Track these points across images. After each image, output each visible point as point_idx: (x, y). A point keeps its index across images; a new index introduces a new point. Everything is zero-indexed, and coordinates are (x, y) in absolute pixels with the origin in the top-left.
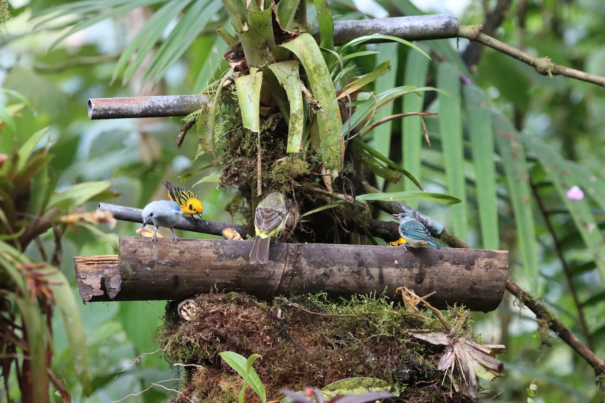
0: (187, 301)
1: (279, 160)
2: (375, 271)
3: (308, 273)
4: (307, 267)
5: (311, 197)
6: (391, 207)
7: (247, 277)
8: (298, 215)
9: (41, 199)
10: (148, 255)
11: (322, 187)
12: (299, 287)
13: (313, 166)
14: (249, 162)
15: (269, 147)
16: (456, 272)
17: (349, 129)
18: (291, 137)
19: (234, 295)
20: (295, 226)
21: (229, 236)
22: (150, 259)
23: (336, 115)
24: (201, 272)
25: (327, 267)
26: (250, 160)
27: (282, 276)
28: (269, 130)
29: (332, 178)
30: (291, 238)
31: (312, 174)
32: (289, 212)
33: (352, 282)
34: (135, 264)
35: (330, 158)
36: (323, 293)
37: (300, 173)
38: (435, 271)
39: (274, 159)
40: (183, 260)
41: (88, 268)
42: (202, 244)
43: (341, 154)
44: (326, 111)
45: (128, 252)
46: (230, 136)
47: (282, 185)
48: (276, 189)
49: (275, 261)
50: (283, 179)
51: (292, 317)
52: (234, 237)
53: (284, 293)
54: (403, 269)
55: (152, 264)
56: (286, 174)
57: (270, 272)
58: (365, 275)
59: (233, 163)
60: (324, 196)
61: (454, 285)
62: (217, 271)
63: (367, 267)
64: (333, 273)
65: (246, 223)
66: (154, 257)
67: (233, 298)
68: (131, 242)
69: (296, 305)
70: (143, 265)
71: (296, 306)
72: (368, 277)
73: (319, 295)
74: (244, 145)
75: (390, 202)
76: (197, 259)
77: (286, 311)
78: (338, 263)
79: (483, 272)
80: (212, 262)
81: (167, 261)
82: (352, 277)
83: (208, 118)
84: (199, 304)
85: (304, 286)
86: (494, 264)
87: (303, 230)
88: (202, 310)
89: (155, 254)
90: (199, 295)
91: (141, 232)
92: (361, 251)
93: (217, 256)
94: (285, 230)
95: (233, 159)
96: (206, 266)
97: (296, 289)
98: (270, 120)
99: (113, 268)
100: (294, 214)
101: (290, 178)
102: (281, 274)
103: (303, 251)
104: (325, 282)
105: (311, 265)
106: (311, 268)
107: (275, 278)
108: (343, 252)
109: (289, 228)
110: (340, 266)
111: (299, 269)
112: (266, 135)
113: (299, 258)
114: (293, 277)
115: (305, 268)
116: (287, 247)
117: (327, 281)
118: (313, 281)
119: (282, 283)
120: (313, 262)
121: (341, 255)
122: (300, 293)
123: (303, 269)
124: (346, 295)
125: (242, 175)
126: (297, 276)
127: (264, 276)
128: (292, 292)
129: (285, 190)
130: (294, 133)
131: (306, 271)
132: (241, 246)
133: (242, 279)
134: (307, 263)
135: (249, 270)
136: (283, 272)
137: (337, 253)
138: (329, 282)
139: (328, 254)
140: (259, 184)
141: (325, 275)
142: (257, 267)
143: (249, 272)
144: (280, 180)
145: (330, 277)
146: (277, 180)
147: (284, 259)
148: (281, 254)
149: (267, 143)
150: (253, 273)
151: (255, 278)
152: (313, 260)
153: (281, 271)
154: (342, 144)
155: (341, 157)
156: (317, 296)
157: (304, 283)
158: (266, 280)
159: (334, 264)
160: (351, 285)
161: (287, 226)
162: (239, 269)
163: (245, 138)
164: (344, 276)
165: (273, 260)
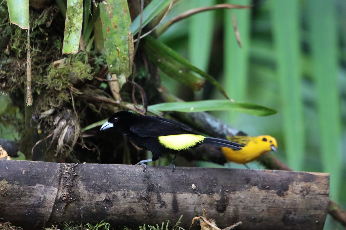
1: (55, 63)
2: (167, 197)
3: (86, 199)
4: (85, 192)
5: (94, 106)
6: (193, 119)
7: (12, 204)
8: (78, 128)
11: (108, 95)
12: (76, 216)
13: (96, 70)
14: (19, 65)
15: (43, 46)
16: (266, 198)
17: (141, 25)
18: (67, 35)
20: (74, 143)
23: (123, 9)
25: (110, 192)
26: (20, 62)
27: (55, 203)
28: (43, 26)
29: (119, 84)
30: (71, 157)
31: (95, 79)
32: (67, 124)
33: (140, 210)
35: (115, 61)
36: (104, 224)
37: (80, 78)
38: (240, 197)
39: (49, 60)
43: (129, 56)
44: (111, 4)
47: (59, 92)
48: (52, 97)
49: (47, 185)
50: (60, 85)
53: (57, 223)
54: (202, 195)
56: (64, 79)
57: (40, 197)
58: (156, 202)
60: (110, 106)
61: (263, 213)
63: (158, 193)
64: (117, 199)
65: (18, 139)
72: (159, 205)
73: (100, 226)
74: (14, 44)
75: (192, 113)
78: (123, 187)
79: (299, 199)
82: (140, 204)
85: (82, 215)
86: (312, 189)
87: (84, 146)
92: (151, 173)
94: (63, 147)
97: (72, 218)
98: (44, 15)
100: (73, 127)
101: (69, 84)
102: (54, 200)
103: (81, 172)
104: (107, 210)
105: (89, 189)
106: (90, 194)
107: (46, 205)
108: (130, 174)
109: (68, 144)
110: (126, 191)
111: (76, 194)
112: (40, 32)
113: (75, 181)
114: (68, 204)
115: (83, 194)
116: (60, 167)
117: (109, 209)
118: (92, 209)
119: (54, 211)
120: (93, 186)
121: (127, 177)
122: (76, 224)
123: (80, 194)
124: (133, 226)
125: (10, 80)
126: (73, 203)
127: (33, 203)
128: (66, 223)
129: (62, 99)
130: (71, 30)
131: (84, 197)
132: (4, 167)
133: (6, 206)
134: (85, 187)
135: (15, 196)
136: (56, 198)
137: (121, 176)
138: (111, 210)
139: (110, 176)
140: (28, 92)
141: (107, 202)
142: (24, 191)
143: (14, 198)
144: (56, 87)
145: (113, 204)
146: (53, 86)
147: (57, 183)
148: (54, 176)
149: (41, 41)
150: (20, 199)
151: (21, 206)
152: (93, 184)
153: (54, 197)
154: (130, 44)
155: (129, 59)
156: (96, 227)
157: (81, 211)
158: (35, 207)
159: (118, 189)
160: (139, 214)
161: (65, 141)
162: (2, 195)
163: (14, 36)
164: (130, 202)
165: (44, 183)
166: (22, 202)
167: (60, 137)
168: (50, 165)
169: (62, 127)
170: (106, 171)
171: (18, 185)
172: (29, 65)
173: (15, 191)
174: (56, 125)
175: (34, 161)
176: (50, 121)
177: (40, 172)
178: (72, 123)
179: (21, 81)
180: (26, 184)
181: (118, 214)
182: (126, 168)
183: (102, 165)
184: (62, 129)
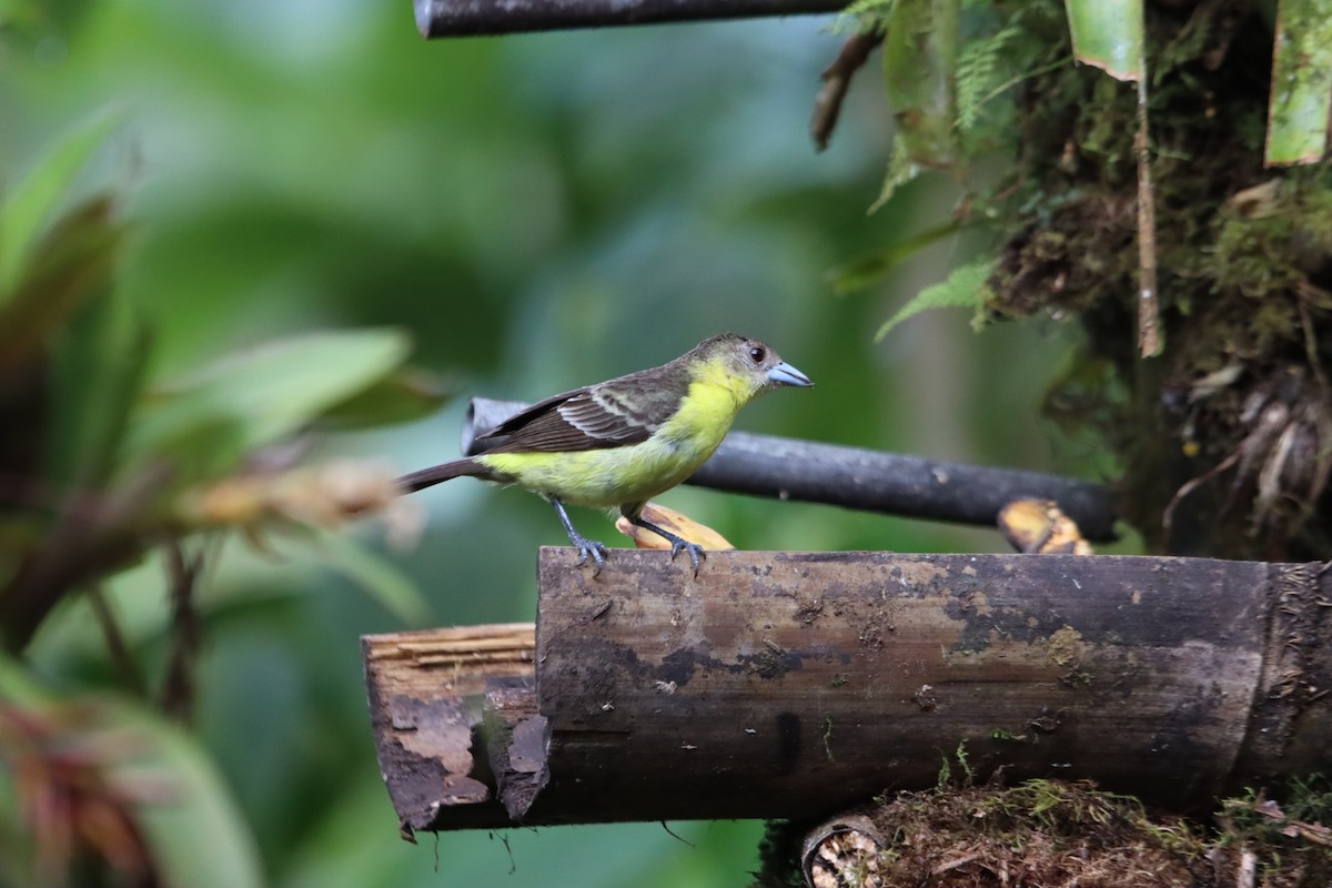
0: (838, 822)
1: (1243, 197)
7: (1101, 712)
9: (92, 422)
10: (661, 628)
12: (1330, 752)
14: (1111, 209)
15: (1199, 140)
18: (1283, 98)
19: (1046, 794)
21: (1027, 533)
22: (674, 644)
24: (895, 698)
27: (1254, 708)
28: (1195, 66)
32: (1289, 421)
34: (607, 668)
39: (1222, 188)
40: (817, 645)
41: (426, 684)
42: (897, 573)
45: (574, 616)
46: (1029, 95)
47: (1255, 304)
48: (1232, 323)
49: (1222, 642)
50: (1260, 278)
52: (1050, 536)
53: (1265, 780)
55: (680, 666)
56: (1274, 256)
57: (1200, 688)
59: (1044, 214)
62: (963, 691)
65: (1116, 475)
66: (686, 637)
67: (1039, 808)
69: (1319, 833)
70: (641, 671)
71: (1319, 837)
74: (1092, 136)
76: (881, 643)
77: (1277, 858)
80: (944, 651)
81: (746, 651)
83: (929, 20)
84: (893, 839)
88: (902, 864)
89: (691, 624)
90: (892, 798)
93: (962, 625)
94: (1279, 504)
95: (1041, 194)
96: (915, 667)
97: (1318, 761)
100: (1313, 430)
101: (1292, 274)
102: (1249, 699)
107: (1221, 717)
109: (1296, 491)
112: (1182, 87)
113: (1325, 627)
114: (1301, 711)
116: (1269, 578)
119: (1252, 738)
125: (1081, 265)
126: (1320, 707)
127: (1175, 710)
128: (1295, 778)
129: (1270, 328)
130: (1296, 78)
132: (1066, 580)
133: (1078, 722)
135: (1107, 684)
136: (1258, 689)
140: (1146, 306)
142: (1142, 668)
143: (1107, 691)
144: (1247, 284)
146: (1235, 282)
147: (1258, 633)
148: (1245, 610)
150: (1126, 697)
151: (1133, 719)
153: (1248, 686)
158: (1181, 721)
161: (1283, 481)
162: (1061, 681)
163: (1092, 105)
165: (1210, 636)
166: (1133, 707)
167: (1266, 468)
168: (1230, 571)
169: (1271, 428)
171: (1117, 644)
172: (1147, 211)
173: (1108, 665)
174: (1251, 424)
175: (1175, 558)
176: (1227, 411)
177: (1197, 598)
178: (1308, 413)
179: (1121, 269)
180: (1147, 640)
184: (1270, 439)
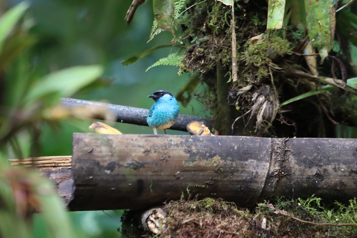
0: (153, 210)
1: (253, 38)
3: (297, 173)
4: (297, 166)
5: (293, 82)
7: (225, 179)
8: (277, 104)
10: (106, 156)
11: (305, 70)
12: (287, 190)
13: (294, 44)
14: (216, 41)
15: (240, 23)
18: (271, 11)
19: (210, 202)
20: (273, 118)
21: (195, 131)
22: (110, 160)
24: (170, 175)
25: (321, 166)
27: (267, 178)
29: (319, 59)
31: (293, 54)
32: (265, 100)
33: (350, 183)
34: (92, 166)
35: (317, 35)
36: (315, 199)
37: (280, 53)
39: (247, 36)
40: (149, 160)
42: (171, 141)
43: (331, 29)
45: (83, 152)
47: (257, 68)
48: (249, 73)
49: (259, 160)
50: (259, 61)
51: (280, 227)
52: (203, 132)
53: (269, 198)
55: (111, 166)
56: (263, 55)
57: (252, 173)
59: (198, 43)
60: (307, 81)
62: (188, 173)
64: (328, 173)
66: (114, 158)
67: (208, 206)
68: (87, 140)
69: (284, 212)
70: (101, 168)
71: (284, 214)
73: (311, 200)
74: (211, 21)
76: (166, 160)
77: (272, 220)
78: (334, 161)
80: (183, 162)
81: (130, 162)
82: (351, 177)
84: (168, 214)
85: (293, 190)
87: (283, 122)
88: (172, 221)
89: (115, 154)
90: (168, 203)
91: (94, 129)
93: (188, 155)
94: (262, 123)
95: (197, 38)
96: (176, 167)
97: (283, 193)
99: (56, 172)
100: (272, 103)
101: (267, 60)
102: (266, 176)
103: (292, 147)
104: (318, 184)
105: (301, 164)
106: (301, 168)
107: (258, 181)
108: (340, 147)
109: (267, 120)
110: (336, 164)
111: (287, 169)
112: (237, 8)
113: (287, 156)
114: (280, 179)
115: (294, 168)
116: (271, 142)
117: (320, 183)
118: (303, 184)
119: (266, 186)
120: (304, 160)
121: (337, 151)
122: (288, 198)
123: (292, 169)
124: (343, 199)
125: (208, 57)
126: (285, 178)
127: (245, 179)
128: (278, 197)
129: (261, 75)
130: (274, 5)
131: (296, 171)
132: (217, 142)
133: (219, 182)
134: (296, 162)
135: (227, 172)
136: (268, 173)
137: (332, 149)
138: (322, 184)
139: (321, 150)
140: (234, 68)
141: (318, 176)
142: (236, 167)
143: (227, 173)
144: (255, 62)
145: (324, 178)
146: (252, 62)
147: (269, 157)
148: (265, 151)
149: (238, 17)
150: (232, 175)
151: (234, 181)
152: (304, 158)
153: (265, 172)
154: (332, 17)
155: (331, 33)
156: (308, 202)
157: (293, 186)
158: (247, 182)
159: (329, 163)
160: (350, 187)
161: (264, 117)
162: (215, 170)
163: (211, 13)
164: (340, 176)
165: (256, 158)
166: (234, 178)
167: (259, 113)
168: (261, 140)
169: (260, 102)
170: (317, 145)
171: (230, 160)
172: (234, 41)
173: (228, 166)
174: (254, 101)
175: (246, 137)
176: (248, 98)
177: (252, 148)
178: (270, 98)
179: (219, 58)
180: (239, 159)
181: (329, 188)
182: (336, 142)
183: (313, 139)
184: (260, 105)
